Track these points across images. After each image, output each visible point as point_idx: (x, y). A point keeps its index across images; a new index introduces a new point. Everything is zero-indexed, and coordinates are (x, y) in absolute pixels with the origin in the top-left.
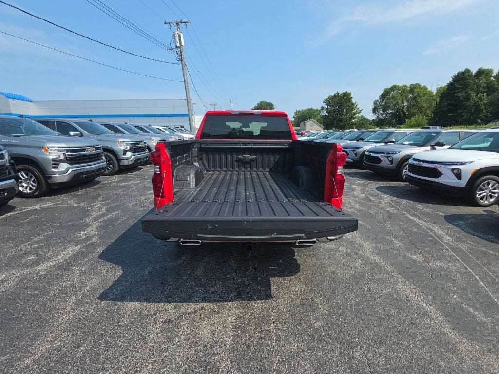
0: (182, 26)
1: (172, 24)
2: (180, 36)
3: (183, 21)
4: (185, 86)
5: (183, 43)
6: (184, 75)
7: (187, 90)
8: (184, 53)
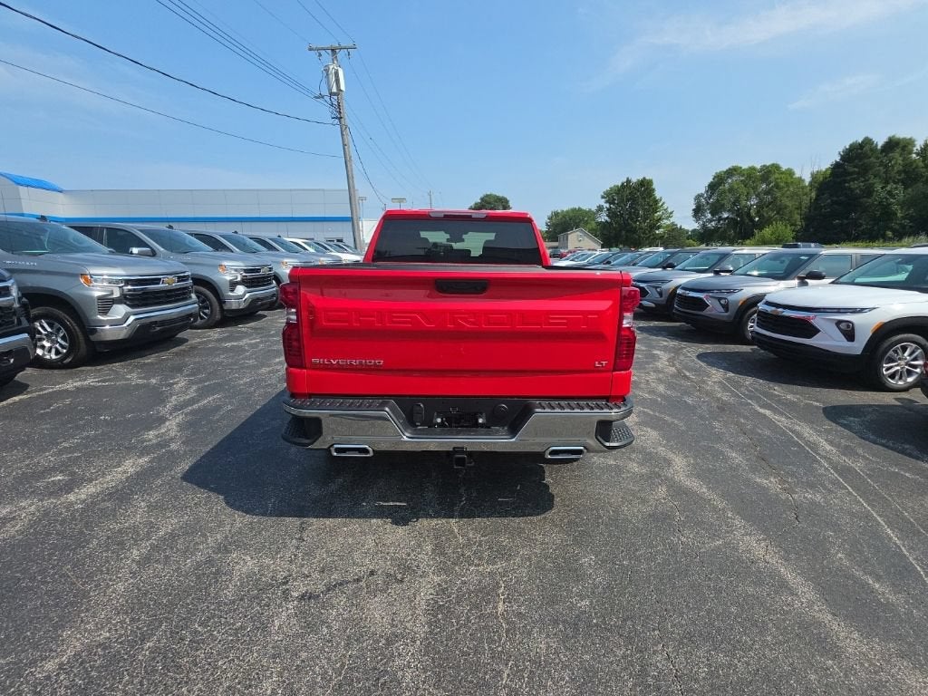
0: (341, 54)
1: (323, 52)
2: (337, 74)
3: (343, 45)
4: (346, 166)
5: (343, 87)
6: (344, 145)
7: (350, 173)
8: (344, 105)
